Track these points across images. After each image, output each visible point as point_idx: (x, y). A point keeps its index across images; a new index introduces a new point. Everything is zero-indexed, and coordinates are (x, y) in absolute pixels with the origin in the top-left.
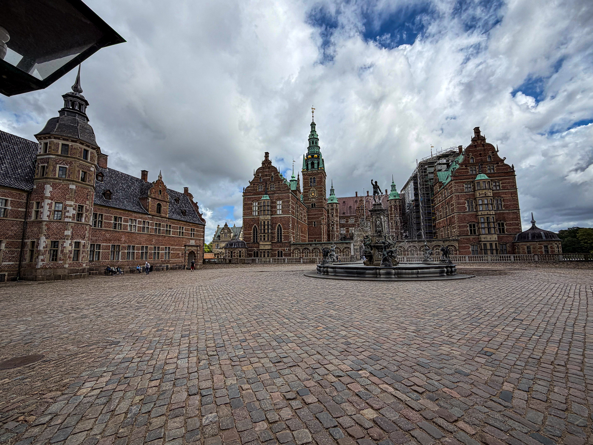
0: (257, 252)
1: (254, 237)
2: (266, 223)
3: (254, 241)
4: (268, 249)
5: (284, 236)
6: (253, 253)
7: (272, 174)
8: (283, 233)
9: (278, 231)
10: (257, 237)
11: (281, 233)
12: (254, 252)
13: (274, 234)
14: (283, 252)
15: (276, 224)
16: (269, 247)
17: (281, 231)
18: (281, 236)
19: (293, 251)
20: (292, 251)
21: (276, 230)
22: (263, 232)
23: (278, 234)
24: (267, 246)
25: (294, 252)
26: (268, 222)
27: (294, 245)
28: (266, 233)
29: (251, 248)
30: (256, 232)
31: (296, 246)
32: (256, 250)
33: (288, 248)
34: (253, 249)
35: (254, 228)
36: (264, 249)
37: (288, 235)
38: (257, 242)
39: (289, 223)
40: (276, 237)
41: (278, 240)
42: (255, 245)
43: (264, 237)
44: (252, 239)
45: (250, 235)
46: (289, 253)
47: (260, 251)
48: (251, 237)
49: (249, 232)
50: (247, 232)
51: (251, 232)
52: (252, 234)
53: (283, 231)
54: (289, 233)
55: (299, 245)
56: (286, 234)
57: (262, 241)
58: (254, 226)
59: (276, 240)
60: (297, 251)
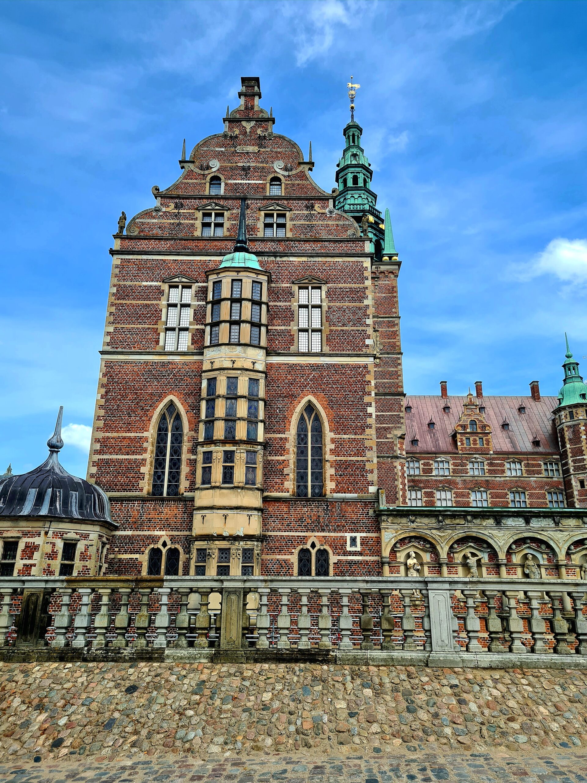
0: (173, 554)
1: (159, 463)
3: (157, 488)
4: (249, 537)
5: (338, 465)
6: (144, 558)
7: (278, 166)
8: (329, 446)
9: (301, 438)
10: (176, 464)
11: (318, 450)
12: (155, 554)
13: (282, 450)
14: (333, 559)
15: (293, 397)
16: (254, 526)
17: (319, 438)
18: (319, 463)
19: (393, 551)
20: (386, 553)
21: (293, 430)
22: (218, 435)
23: (301, 452)
24: (242, 516)
25: (401, 557)
26: (253, 384)
27: (399, 520)
28: (242, 442)
29: (137, 529)
30: (173, 435)
31: (413, 522)
32: (169, 542)
33: (358, 535)
34: (148, 537)
35: (163, 418)
36: (224, 534)
37: (360, 459)
38: (177, 494)
39: (366, 399)
40: (290, 471)
41: (298, 487)
42: (166, 510)
43: (225, 461)
44: (147, 477)
45: (133, 453)
46: (367, 562)
47: (199, 544)
48: (143, 462)
49: (132, 435)
50: (115, 435)
51: (145, 434)
52: (150, 448)
53: (333, 441)
54: (369, 454)
55: (426, 520)
56: (350, 455)
57: (218, 484)
58: (161, 405)
59: (290, 485)
60: (418, 556)
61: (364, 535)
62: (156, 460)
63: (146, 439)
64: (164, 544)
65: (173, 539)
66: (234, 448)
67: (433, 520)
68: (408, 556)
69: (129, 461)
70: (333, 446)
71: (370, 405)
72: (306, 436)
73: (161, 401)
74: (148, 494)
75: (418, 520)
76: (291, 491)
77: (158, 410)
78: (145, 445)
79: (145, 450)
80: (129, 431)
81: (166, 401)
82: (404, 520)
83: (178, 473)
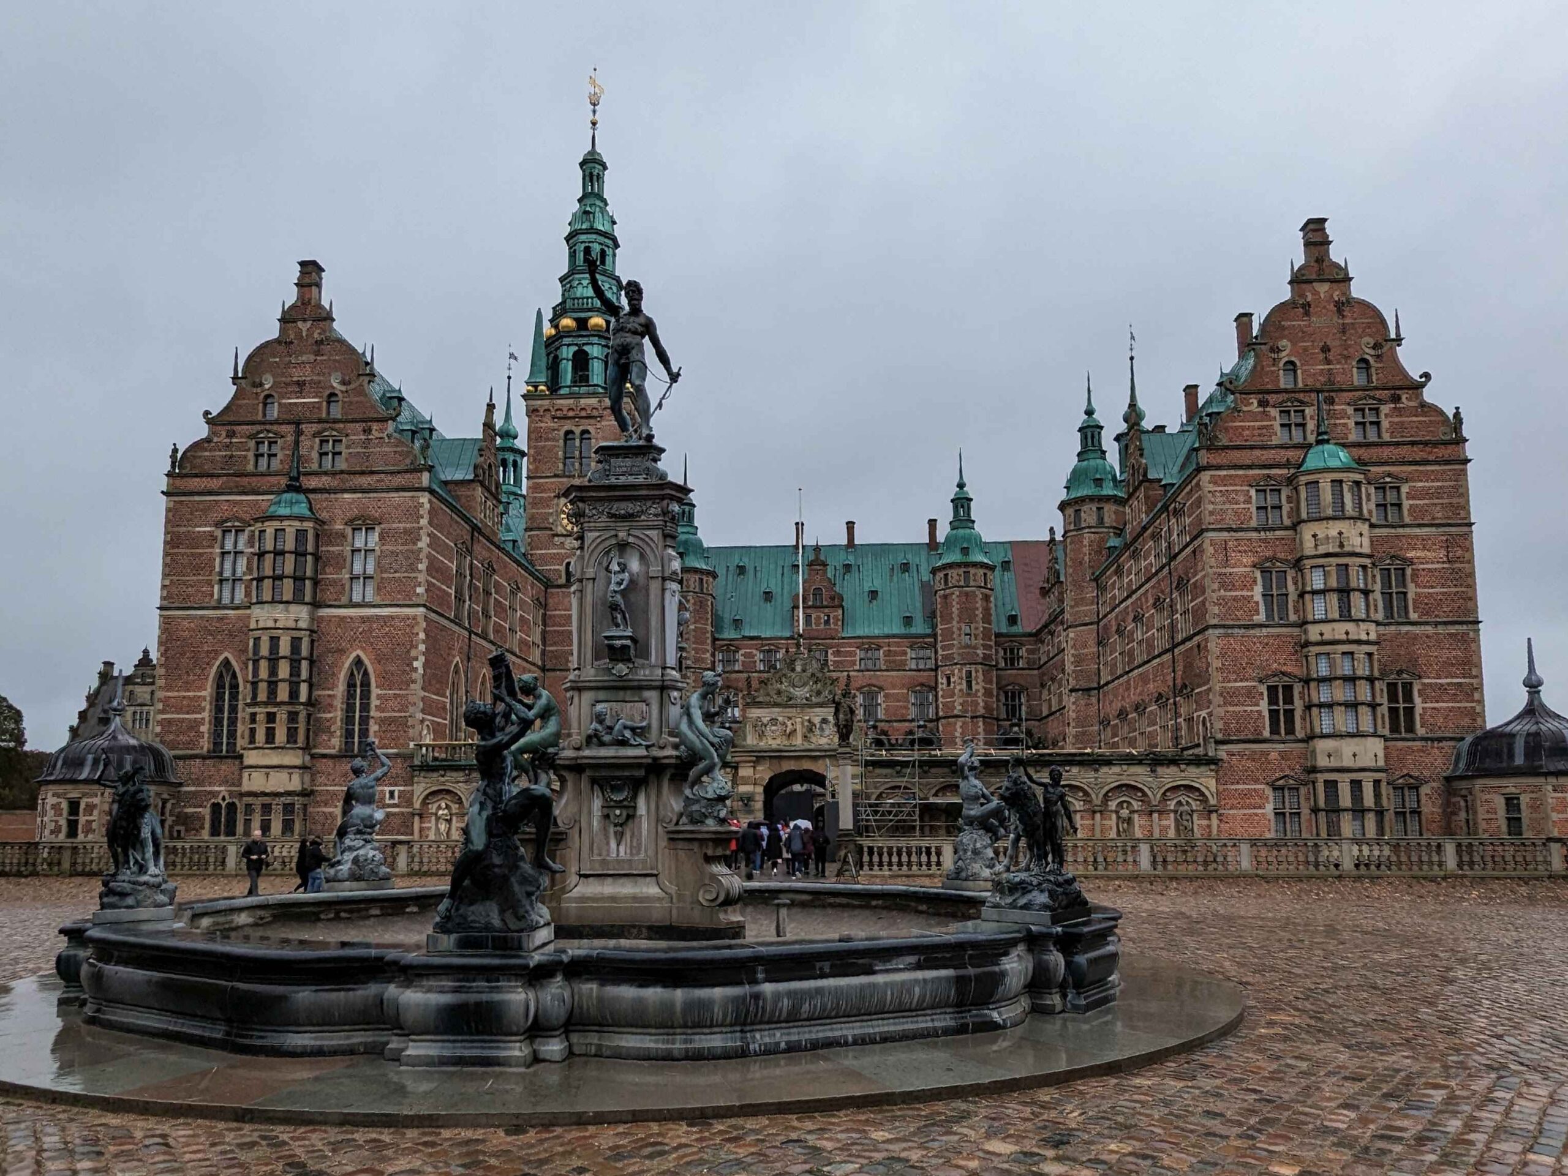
0: (232, 807)
1: (218, 721)
2: (284, 649)
3: (217, 744)
4: (289, 793)
5: (382, 721)
6: (206, 812)
7: (336, 379)
8: (374, 702)
9: (350, 695)
10: (233, 722)
11: (365, 707)
12: (216, 807)
13: (330, 707)
15: (341, 651)
16: (295, 783)
17: (366, 695)
18: (365, 720)
19: (425, 803)
20: (417, 805)
21: (341, 688)
22: (262, 696)
23: (350, 708)
24: (283, 775)
25: (433, 808)
26: (296, 643)
27: (430, 774)
28: (283, 703)
29: (199, 785)
30: (230, 693)
31: (443, 776)
32: (227, 797)
33: (396, 789)
34: (210, 792)
35: (220, 677)
36: (267, 791)
37: (403, 714)
38: (234, 751)
39: (413, 653)
40: (337, 727)
41: (346, 743)
42: (223, 767)
43: (268, 722)
44: (206, 736)
45: (194, 712)
46: (403, 813)
47: (246, 800)
48: (202, 722)
49: (191, 694)
50: (176, 694)
51: (203, 693)
52: (208, 707)
53: (379, 697)
54: (411, 709)
55: (455, 774)
56: (394, 711)
57: (261, 745)
58: (218, 663)
59: (336, 743)
60: (447, 807)
61: (402, 788)
62: (216, 718)
63: (204, 698)
64: (224, 799)
65: (231, 793)
66: (275, 710)
67: (461, 774)
68: (439, 808)
69: (190, 720)
70: (378, 703)
71: (416, 659)
72: (355, 691)
73: (216, 659)
74: (209, 751)
75: (448, 774)
76: (337, 747)
77: (215, 668)
78: (203, 704)
79: (203, 709)
80: (188, 690)
81: (221, 658)
82: (435, 775)
83: (236, 731)
